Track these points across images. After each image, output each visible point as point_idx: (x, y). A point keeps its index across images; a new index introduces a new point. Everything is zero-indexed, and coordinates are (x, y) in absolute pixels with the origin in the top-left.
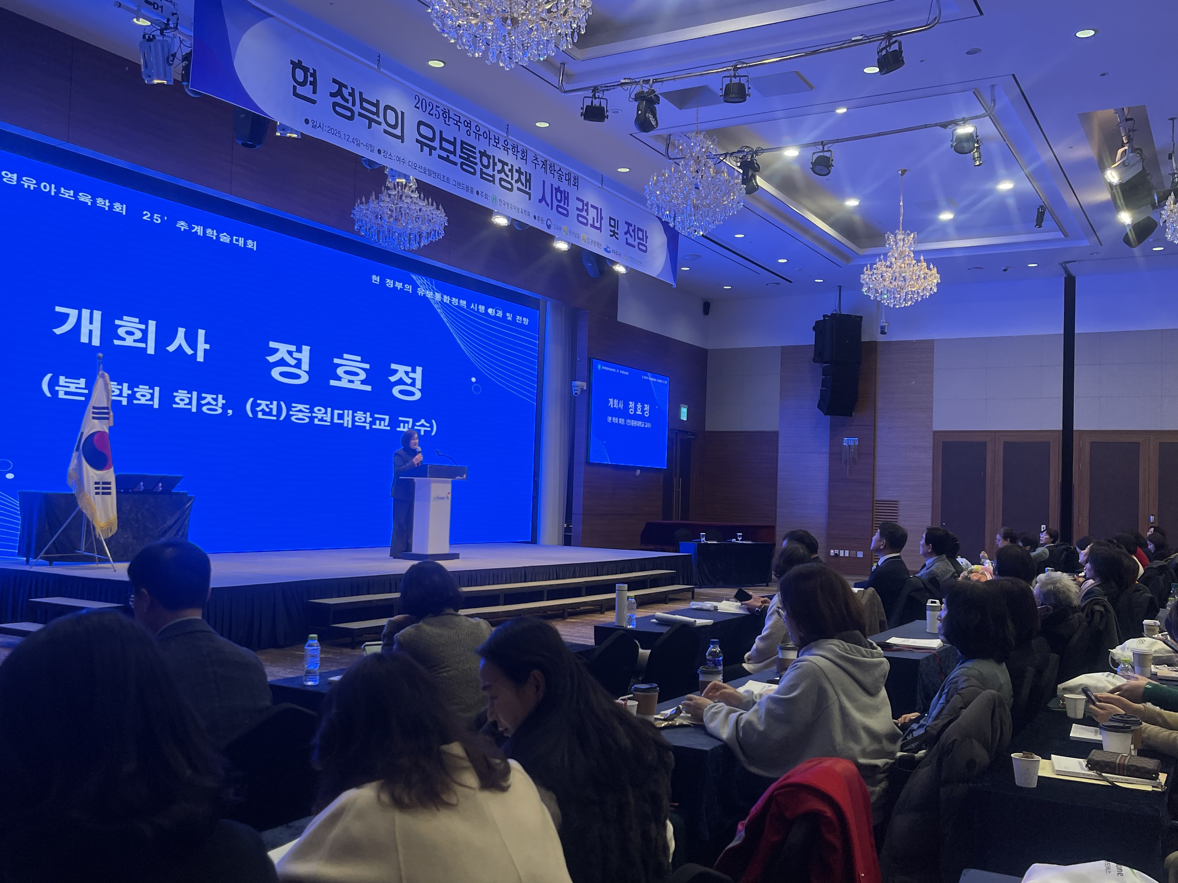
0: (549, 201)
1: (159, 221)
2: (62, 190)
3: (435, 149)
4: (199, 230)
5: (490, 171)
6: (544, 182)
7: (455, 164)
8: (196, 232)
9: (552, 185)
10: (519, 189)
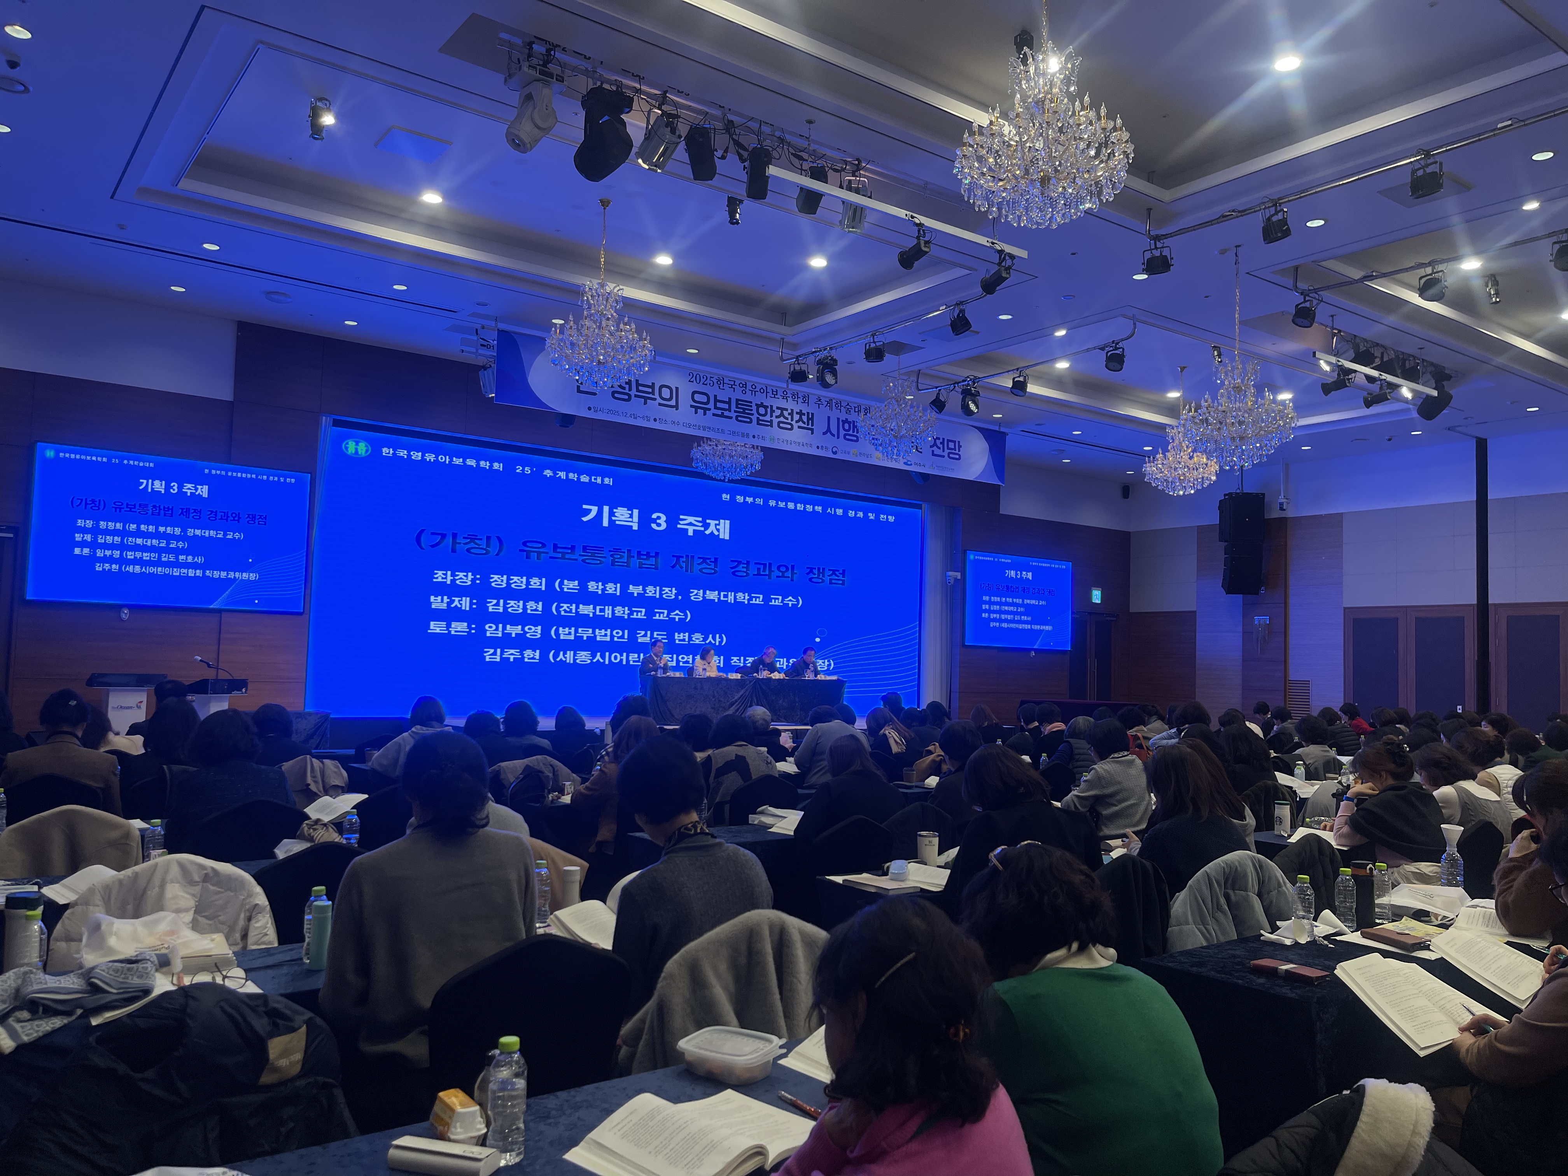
0: (835, 432)
1: (529, 472)
2: (454, 459)
3: (709, 409)
4: (562, 475)
5: (768, 418)
6: (829, 418)
7: (731, 418)
8: (560, 477)
9: (838, 419)
10: (799, 427)
